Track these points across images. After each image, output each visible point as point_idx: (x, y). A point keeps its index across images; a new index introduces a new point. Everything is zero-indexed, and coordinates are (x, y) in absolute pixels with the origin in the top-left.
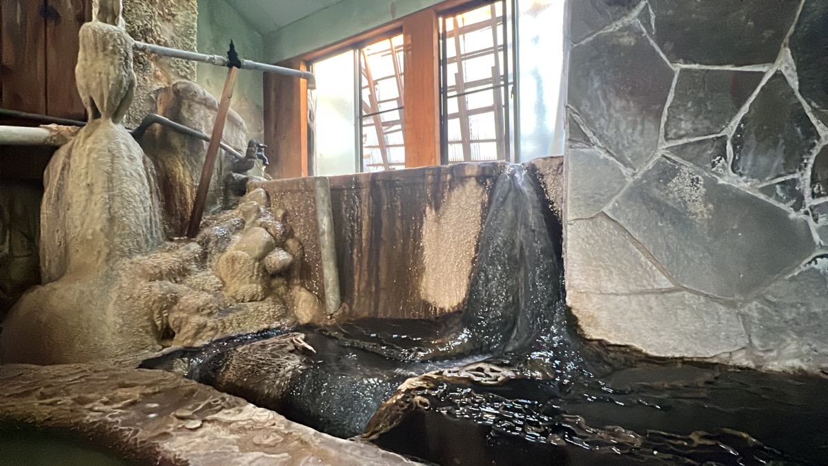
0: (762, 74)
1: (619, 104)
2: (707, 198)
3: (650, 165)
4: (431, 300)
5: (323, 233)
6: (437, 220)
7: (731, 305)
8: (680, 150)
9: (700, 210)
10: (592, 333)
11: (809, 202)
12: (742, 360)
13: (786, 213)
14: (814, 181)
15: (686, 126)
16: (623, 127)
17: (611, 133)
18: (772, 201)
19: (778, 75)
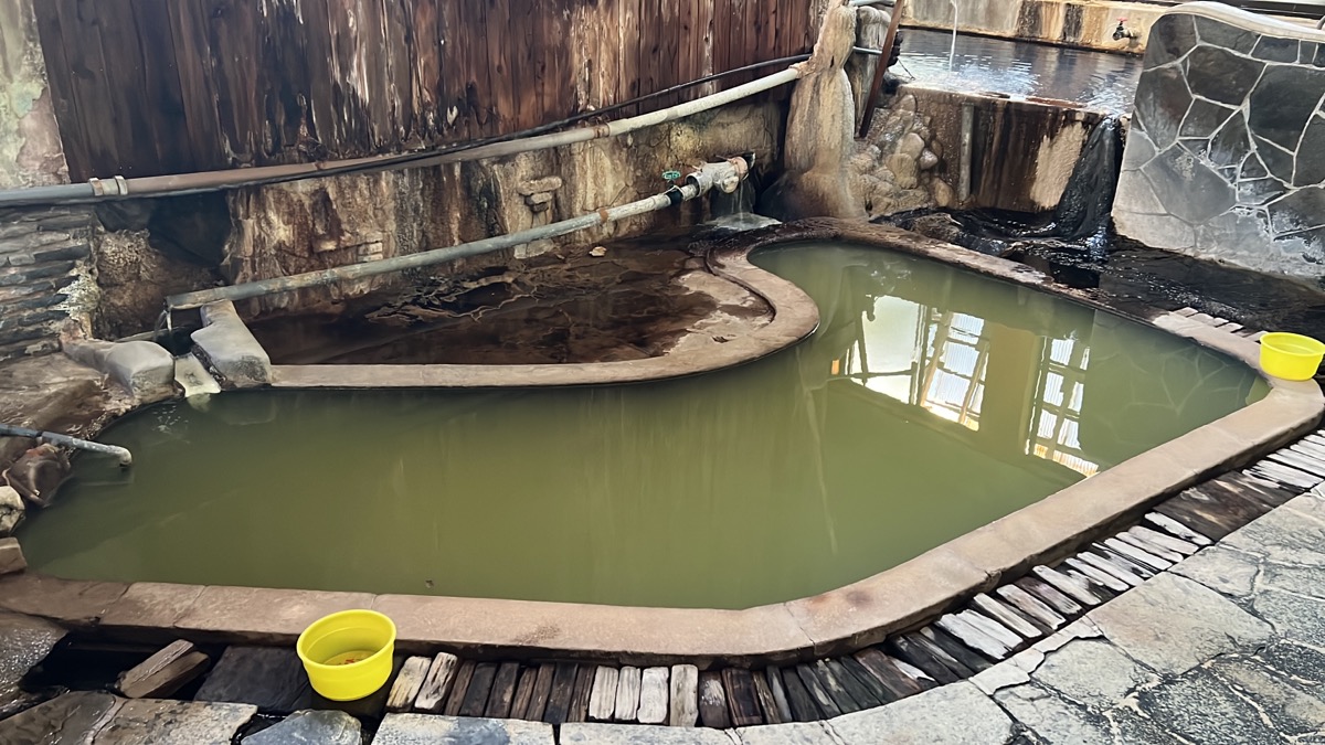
0: (1233, 111)
1: (1160, 110)
2: (1193, 170)
3: (1169, 148)
4: (1036, 200)
5: (964, 145)
6: (1051, 146)
7: (1191, 225)
8: (1185, 142)
9: (1188, 175)
10: (1121, 232)
11: (1239, 180)
12: (1189, 253)
13: (1225, 184)
14: (1243, 170)
15: (1191, 130)
16: (1159, 124)
17: (1152, 126)
18: (1222, 177)
19: (1240, 113)
